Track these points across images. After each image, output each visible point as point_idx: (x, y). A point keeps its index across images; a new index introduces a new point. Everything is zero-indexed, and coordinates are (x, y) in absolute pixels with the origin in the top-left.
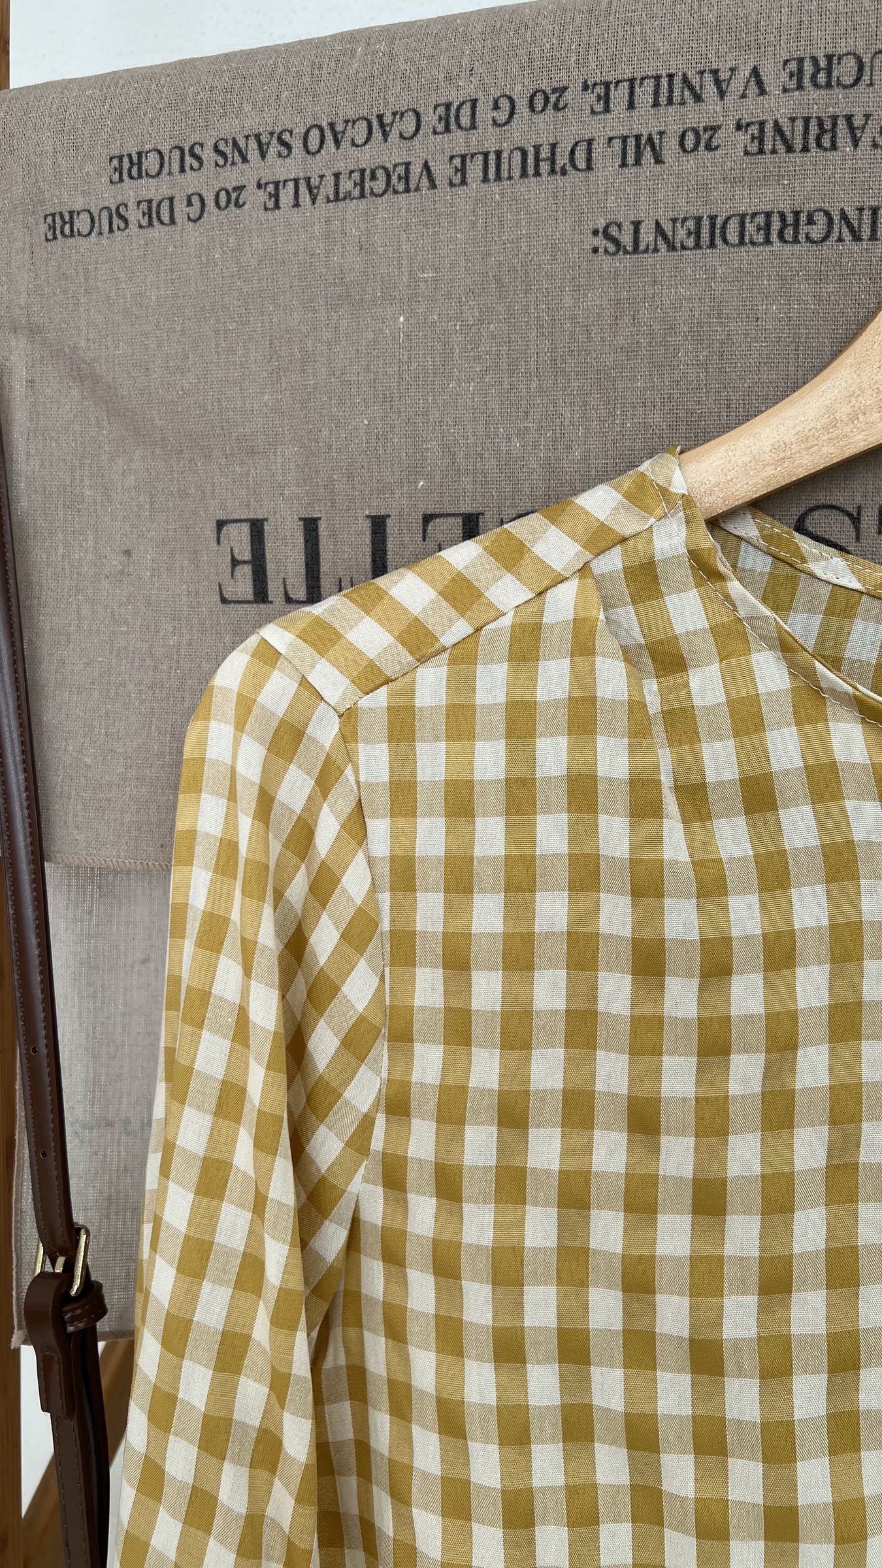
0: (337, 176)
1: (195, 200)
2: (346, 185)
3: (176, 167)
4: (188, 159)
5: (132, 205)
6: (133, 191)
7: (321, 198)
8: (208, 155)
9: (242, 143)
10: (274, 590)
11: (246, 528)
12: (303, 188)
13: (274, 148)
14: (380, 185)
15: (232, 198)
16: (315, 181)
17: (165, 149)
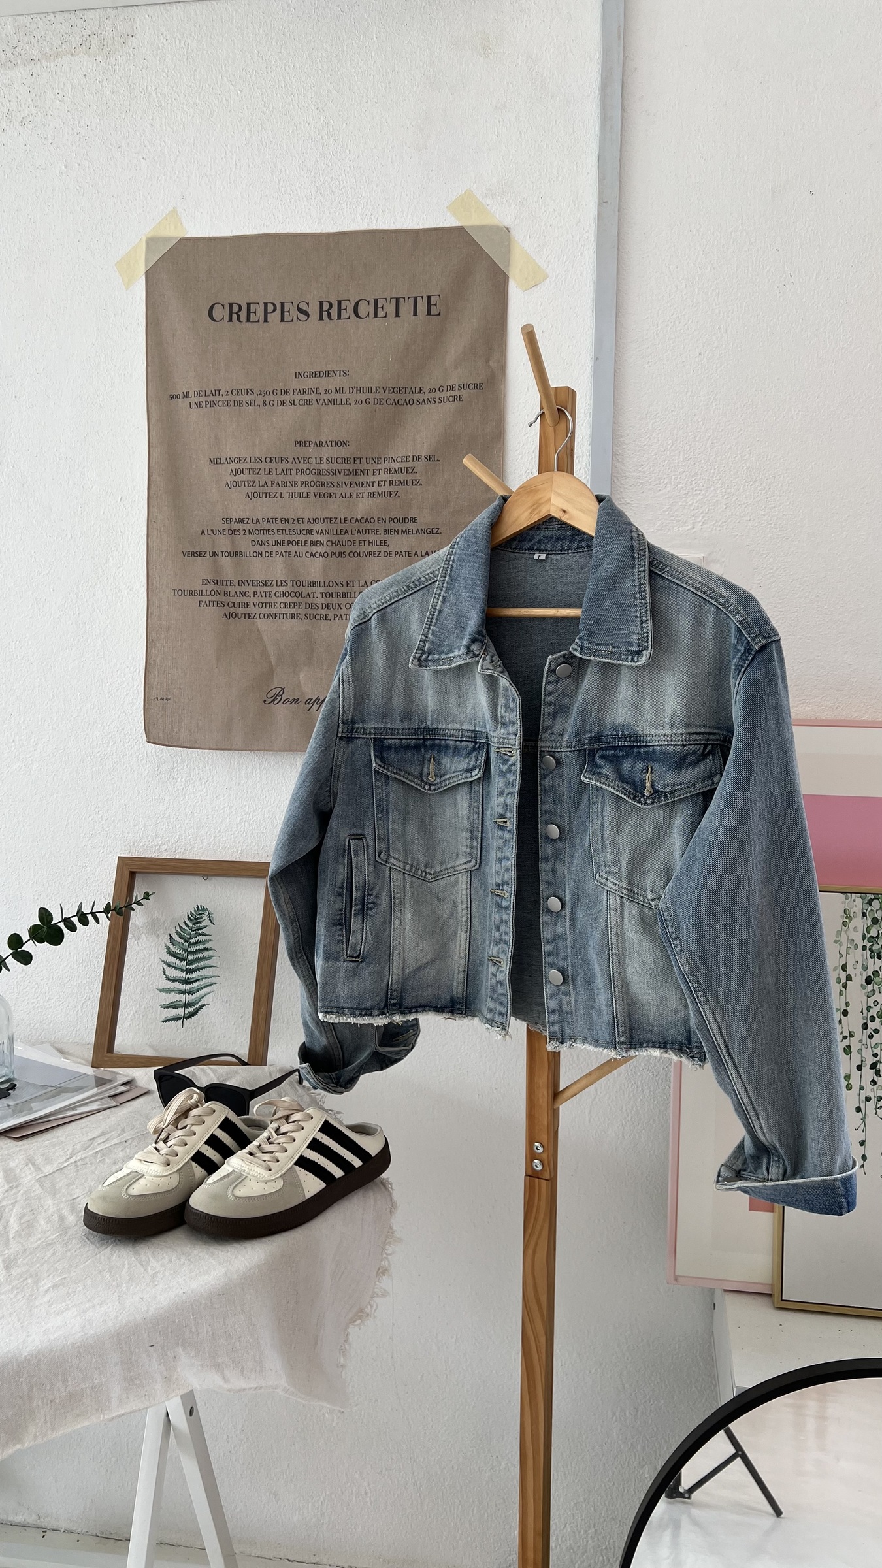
0: (406, 393)
1: (441, 390)
2: (404, 390)
3: (445, 398)
4: (442, 400)
5: (457, 389)
6: (457, 393)
7: (409, 389)
8: (437, 400)
9: (429, 403)
10: (425, 299)
11: (432, 314)
12: (414, 392)
13: (421, 401)
14: (395, 390)
15: (431, 391)
16: (411, 393)
17: (448, 402)
